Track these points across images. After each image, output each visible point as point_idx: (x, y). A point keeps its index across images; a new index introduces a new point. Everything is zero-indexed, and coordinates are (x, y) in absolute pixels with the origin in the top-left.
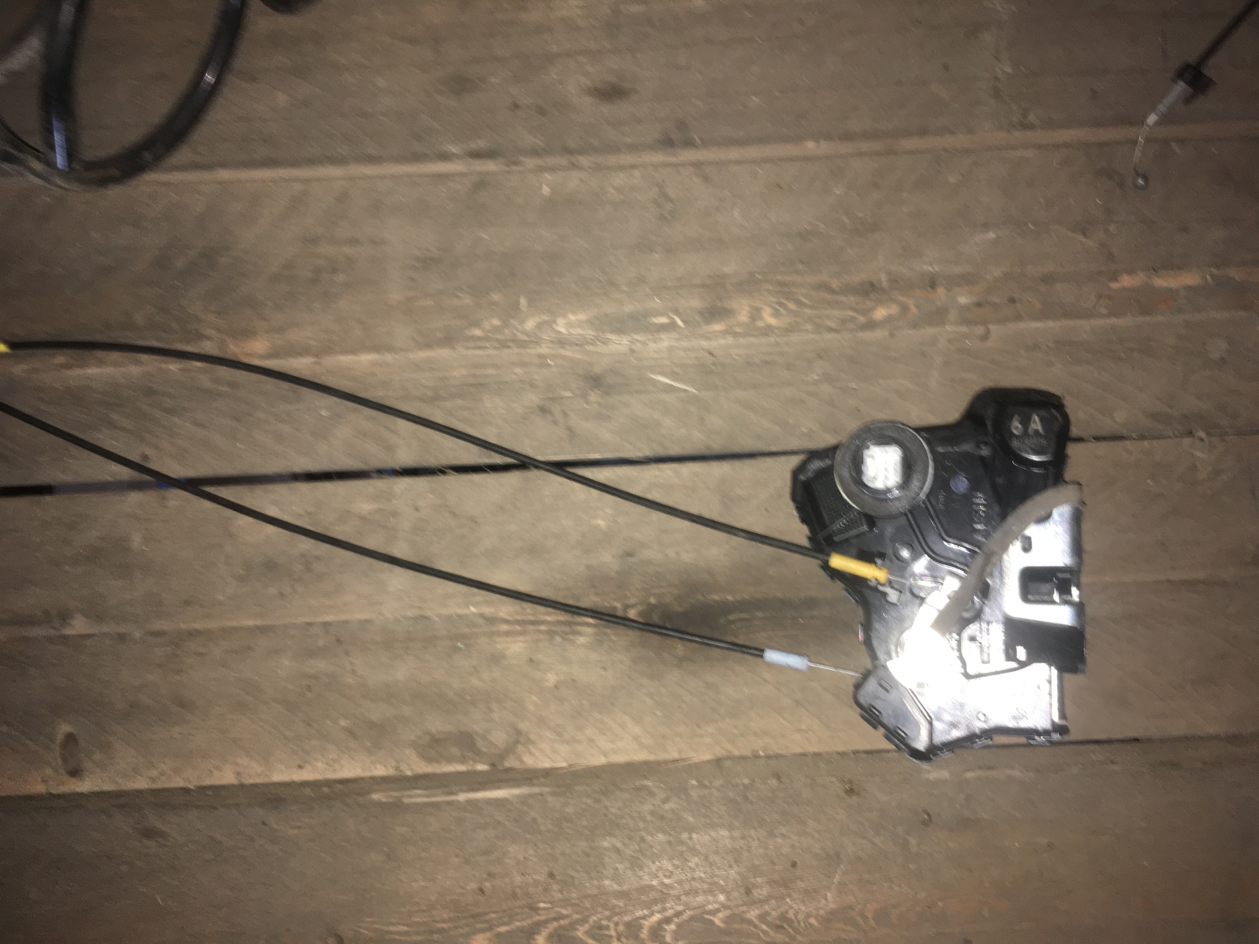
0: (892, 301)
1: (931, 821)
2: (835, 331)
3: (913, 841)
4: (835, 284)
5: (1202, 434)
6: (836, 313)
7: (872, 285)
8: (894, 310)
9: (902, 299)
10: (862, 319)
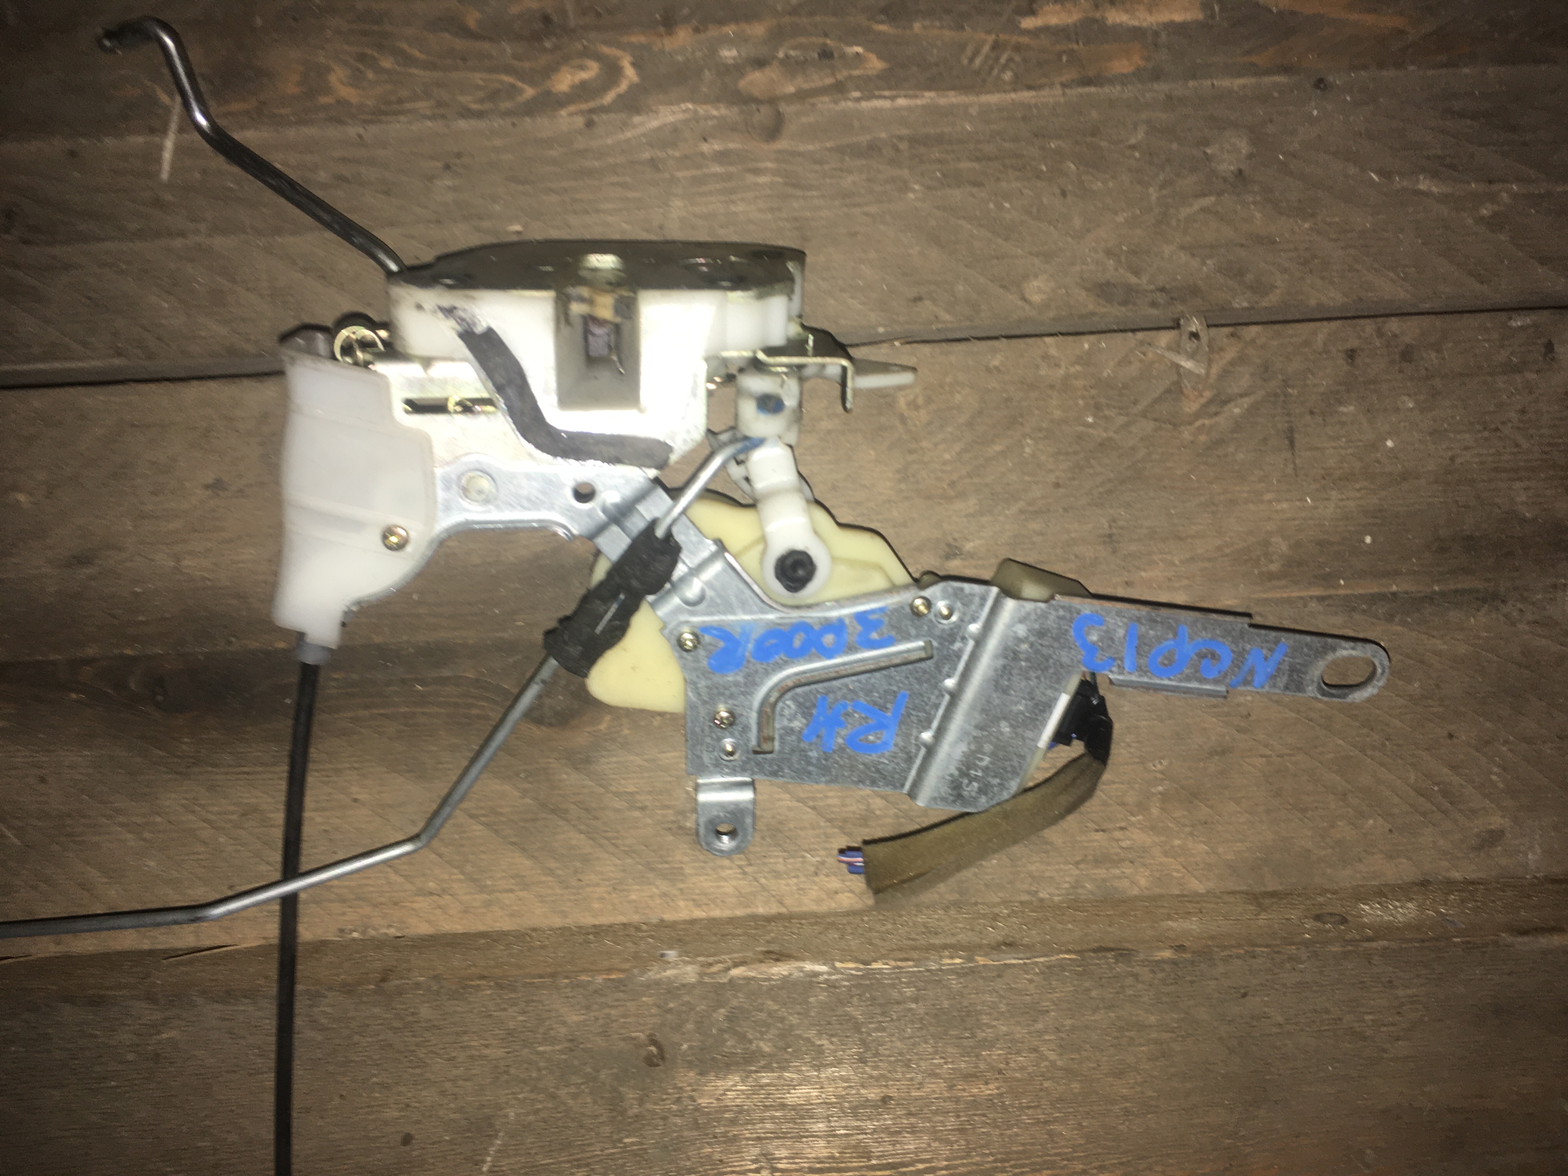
0: (587, 53)
1: (663, 1058)
2: (480, 115)
3: (630, 1094)
4: (472, 18)
5: (1195, 325)
6: (478, 78)
7: (546, 19)
8: (591, 71)
9: (606, 50)
10: (529, 92)
